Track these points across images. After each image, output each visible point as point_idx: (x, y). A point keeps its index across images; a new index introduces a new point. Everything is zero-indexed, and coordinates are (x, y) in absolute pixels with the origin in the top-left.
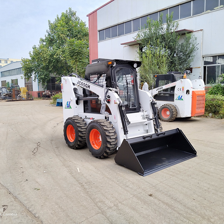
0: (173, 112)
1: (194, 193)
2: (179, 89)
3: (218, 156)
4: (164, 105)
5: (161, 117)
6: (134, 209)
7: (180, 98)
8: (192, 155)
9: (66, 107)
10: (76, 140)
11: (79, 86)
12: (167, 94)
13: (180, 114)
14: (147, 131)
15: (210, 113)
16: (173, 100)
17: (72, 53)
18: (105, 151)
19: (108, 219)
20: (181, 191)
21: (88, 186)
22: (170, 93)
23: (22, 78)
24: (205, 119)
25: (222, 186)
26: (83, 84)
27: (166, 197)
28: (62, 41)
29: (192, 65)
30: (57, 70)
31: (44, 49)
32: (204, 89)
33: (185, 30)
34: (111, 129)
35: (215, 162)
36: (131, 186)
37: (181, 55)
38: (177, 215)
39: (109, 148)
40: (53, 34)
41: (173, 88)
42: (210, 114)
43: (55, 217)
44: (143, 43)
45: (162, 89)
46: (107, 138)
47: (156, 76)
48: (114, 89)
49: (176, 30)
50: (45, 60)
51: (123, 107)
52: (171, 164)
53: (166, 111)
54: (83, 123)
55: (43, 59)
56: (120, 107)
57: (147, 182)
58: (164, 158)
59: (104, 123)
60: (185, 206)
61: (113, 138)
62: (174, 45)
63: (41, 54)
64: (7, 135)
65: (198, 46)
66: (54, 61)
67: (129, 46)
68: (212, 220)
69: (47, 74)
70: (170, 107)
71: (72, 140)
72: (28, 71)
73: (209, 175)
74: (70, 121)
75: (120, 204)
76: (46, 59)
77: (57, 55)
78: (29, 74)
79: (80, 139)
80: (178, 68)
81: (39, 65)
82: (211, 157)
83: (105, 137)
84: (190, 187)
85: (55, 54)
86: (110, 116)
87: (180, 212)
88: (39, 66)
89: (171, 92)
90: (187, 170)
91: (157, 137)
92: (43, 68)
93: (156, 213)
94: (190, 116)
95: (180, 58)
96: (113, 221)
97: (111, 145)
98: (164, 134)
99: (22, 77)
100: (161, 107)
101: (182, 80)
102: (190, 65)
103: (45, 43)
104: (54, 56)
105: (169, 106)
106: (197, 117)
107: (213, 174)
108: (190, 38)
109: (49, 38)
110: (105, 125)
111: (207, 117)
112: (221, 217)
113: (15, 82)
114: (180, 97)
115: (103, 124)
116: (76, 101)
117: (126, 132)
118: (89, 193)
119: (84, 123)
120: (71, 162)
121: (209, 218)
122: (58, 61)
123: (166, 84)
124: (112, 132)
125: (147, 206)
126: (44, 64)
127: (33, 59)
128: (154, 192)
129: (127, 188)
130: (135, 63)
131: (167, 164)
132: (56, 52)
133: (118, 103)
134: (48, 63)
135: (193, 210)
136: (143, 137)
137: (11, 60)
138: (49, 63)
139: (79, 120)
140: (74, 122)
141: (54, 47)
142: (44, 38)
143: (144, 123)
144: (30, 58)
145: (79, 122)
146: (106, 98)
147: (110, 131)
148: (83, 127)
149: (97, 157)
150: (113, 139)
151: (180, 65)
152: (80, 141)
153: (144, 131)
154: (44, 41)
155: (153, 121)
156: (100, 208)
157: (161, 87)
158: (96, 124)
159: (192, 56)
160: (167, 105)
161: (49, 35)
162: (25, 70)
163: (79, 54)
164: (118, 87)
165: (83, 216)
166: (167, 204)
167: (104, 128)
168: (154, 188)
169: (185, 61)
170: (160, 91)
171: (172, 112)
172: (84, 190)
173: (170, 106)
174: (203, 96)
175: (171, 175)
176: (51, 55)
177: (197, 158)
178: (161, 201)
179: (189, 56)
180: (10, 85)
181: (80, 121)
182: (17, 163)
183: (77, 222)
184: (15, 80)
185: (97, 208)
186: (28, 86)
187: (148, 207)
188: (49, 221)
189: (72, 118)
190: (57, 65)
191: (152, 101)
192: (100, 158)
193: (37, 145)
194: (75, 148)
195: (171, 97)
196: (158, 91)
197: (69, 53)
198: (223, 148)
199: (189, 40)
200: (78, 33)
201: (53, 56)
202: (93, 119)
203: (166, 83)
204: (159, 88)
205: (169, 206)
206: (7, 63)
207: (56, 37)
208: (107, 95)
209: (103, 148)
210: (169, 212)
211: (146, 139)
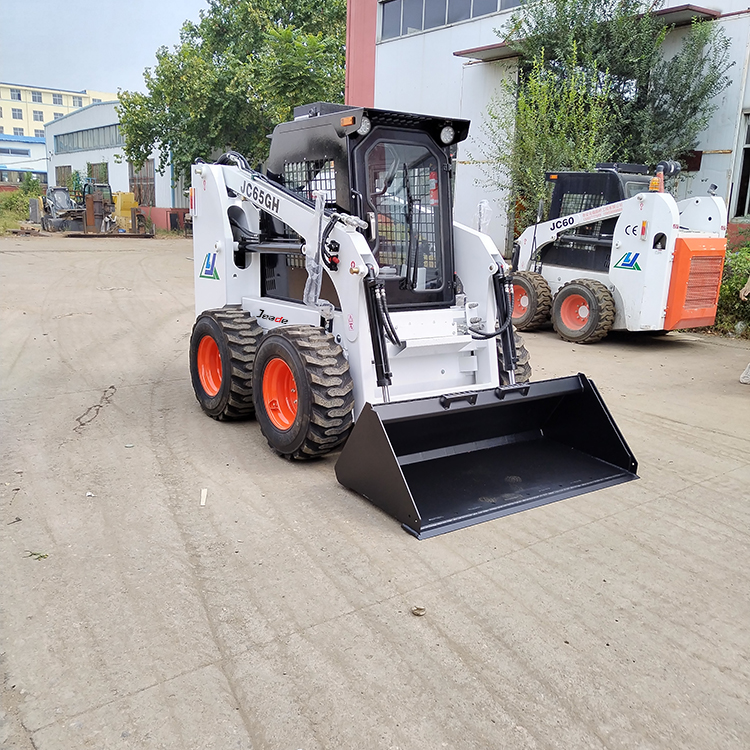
0: (601, 311)
1: (576, 616)
2: (630, 230)
3: (716, 483)
4: (573, 282)
5: (558, 326)
6: (338, 659)
7: (631, 263)
8: (620, 472)
9: (203, 274)
10: (225, 391)
11: (245, 199)
12: (590, 243)
13: (626, 317)
14: (474, 378)
15: (739, 319)
16: (605, 268)
17: (283, 78)
18: (307, 438)
19: (233, 690)
20: (531, 606)
21: (212, 559)
22: (596, 240)
23: (119, 160)
24: (719, 340)
25: (688, 599)
26: (259, 193)
27: (467, 624)
28: (257, 34)
29: (704, 141)
30: (237, 136)
31: (195, 60)
32: (723, 234)
33: (688, 8)
34: (334, 362)
35: (695, 507)
36: (360, 573)
37: (665, 102)
38: (482, 695)
39: (321, 430)
40: (227, 9)
41: (609, 224)
42: (740, 326)
43: (57, 664)
44: (527, 53)
45: (569, 226)
46: (316, 393)
47: (554, 177)
48: (354, 219)
49: (657, 9)
50: (195, 99)
51: (380, 288)
52: (534, 500)
53: (576, 304)
54: (250, 334)
55: (188, 98)
56: (369, 286)
57: (423, 561)
58: (514, 478)
59: (309, 341)
60: (523, 664)
61: (336, 397)
62: (643, 65)
63: (184, 78)
64: (19, 355)
65: (731, 73)
66: (227, 107)
67: (484, 61)
68: (605, 729)
69: (201, 151)
70: (593, 292)
71: (212, 389)
72: (139, 136)
73: (654, 552)
74: (206, 322)
75: (295, 637)
76: (201, 96)
77: (237, 85)
78: (142, 148)
79: (235, 387)
80: (646, 152)
81: (177, 115)
82: (688, 484)
83: (308, 389)
84: (570, 592)
85: (230, 80)
86: (336, 315)
87: (498, 687)
88: (176, 120)
89: (600, 238)
90: (580, 529)
91: (497, 400)
92: (190, 129)
93: (413, 682)
94: (658, 326)
95: (660, 115)
96: (250, 697)
97: (328, 418)
98: (526, 393)
99: (117, 156)
100: (560, 289)
101: (644, 195)
102: (696, 141)
103: (199, 41)
104: (227, 89)
105: (588, 286)
106: (690, 330)
107: (673, 551)
108: (704, 39)
109: (215, 22)
110: (313, 349)
111: (725, 333)
112: (641, 720)
113: (99, 172)
114: (631, 258)
115: (307, 345)
116: (235, 252)
117: (383, 377)
118: (207, 584)
119: (255, 333)
120: (189, 467)
121: (596, 719)
122: (239, 105)
123: (587, 207)
124: (333, 376)
125: (387, 652)
126: (192, 115)
127: (157, 94)
128: (435, 601)
129: (345, 579)
130: (448, 125)
131: (516, 500)
132: (234, 74)
133: (361, 271)
134: (205, 112)
135: (547, 684)
136: (442, 399)
137: (93, 94)
138: (210, 111)
139: (239, 321)
140: (218, 327)
141: (228, 54)
142: (197, 22)
143: (464, 349)
144: (146, 93)
145: (236, 327)
146: (324, 251)
147: (328, 371)
148: (248, 349)
149: (282, 456)
150: (336, 400)
151: (659, 138)
152: (237, 396)
153: (461, 376)
154: (196, 33)
155: (498, 341)
156: (220, 645)
157: (568, 217)
158: (281, 340)
159: (703, 110)
160: (581, 283)
161: (214, 11)
162: (130, 132)
163: (306, 86)
164: (372, 214)
165: (153, 668)
166: (462, 652)
167: (307, 357)
168: (439, 584)
169: (679, 125)
170: (565, 232)
171: (596, 311)
172: (194, 573)
173: (593, 287)
174: (713, 258)
175: (518, 542)
176: (215, 84)
177: (636, 483)
178: (446, 636)
179: (695, 110)
180: (83, 182)
181: (242, 327)
182: (11, 455)
183: (124, 691)
184: (99, 164)
185: (213, 644)
186: (140, 190)
187: (390, 657)
188: (32, 678)
189: (213, 313)
190: (235, 121)
191: (498, 272)
192: (293, 460)
193: (103, 398)
194: (221, 418)
195: (599, 258)
196: (557, 230)
197: (272, 80)
198: (742, 455)
199: (701, 46)
200: (315, 7)
201: (223, 89)
202: (283, 321)
203: (586, 204)
204: (561, 219)
205: (466, 661)
206: (81, 105)
207: (236, 18)
208: (328, 241)
209: (301, 425)
210: (459, 681)
211: (453, 407)
